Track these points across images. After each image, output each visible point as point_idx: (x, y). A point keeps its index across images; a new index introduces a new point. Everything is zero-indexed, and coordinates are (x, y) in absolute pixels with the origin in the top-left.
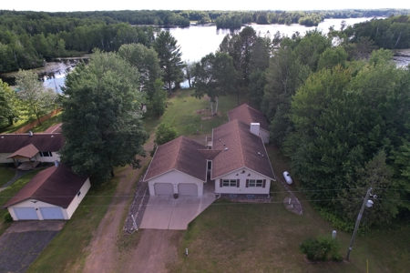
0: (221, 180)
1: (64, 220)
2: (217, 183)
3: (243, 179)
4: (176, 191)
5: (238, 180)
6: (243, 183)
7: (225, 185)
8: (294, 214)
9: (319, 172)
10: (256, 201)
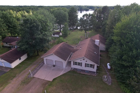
0: (74, 62)
1: (11, 68)
2: (72, 63)
3: (84, 62)
4: (54, 64)
5: (81, 63)
6: (83, 65)
7: (75, 64)
8: (106, 84)
9: (122, 64)
10: (89, 74)
